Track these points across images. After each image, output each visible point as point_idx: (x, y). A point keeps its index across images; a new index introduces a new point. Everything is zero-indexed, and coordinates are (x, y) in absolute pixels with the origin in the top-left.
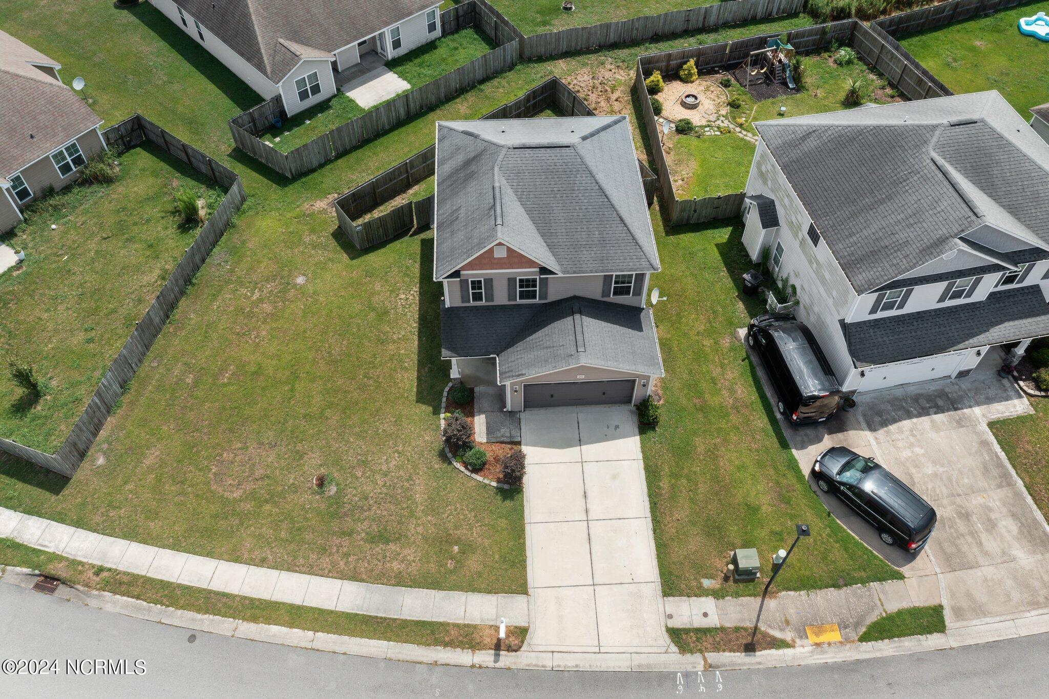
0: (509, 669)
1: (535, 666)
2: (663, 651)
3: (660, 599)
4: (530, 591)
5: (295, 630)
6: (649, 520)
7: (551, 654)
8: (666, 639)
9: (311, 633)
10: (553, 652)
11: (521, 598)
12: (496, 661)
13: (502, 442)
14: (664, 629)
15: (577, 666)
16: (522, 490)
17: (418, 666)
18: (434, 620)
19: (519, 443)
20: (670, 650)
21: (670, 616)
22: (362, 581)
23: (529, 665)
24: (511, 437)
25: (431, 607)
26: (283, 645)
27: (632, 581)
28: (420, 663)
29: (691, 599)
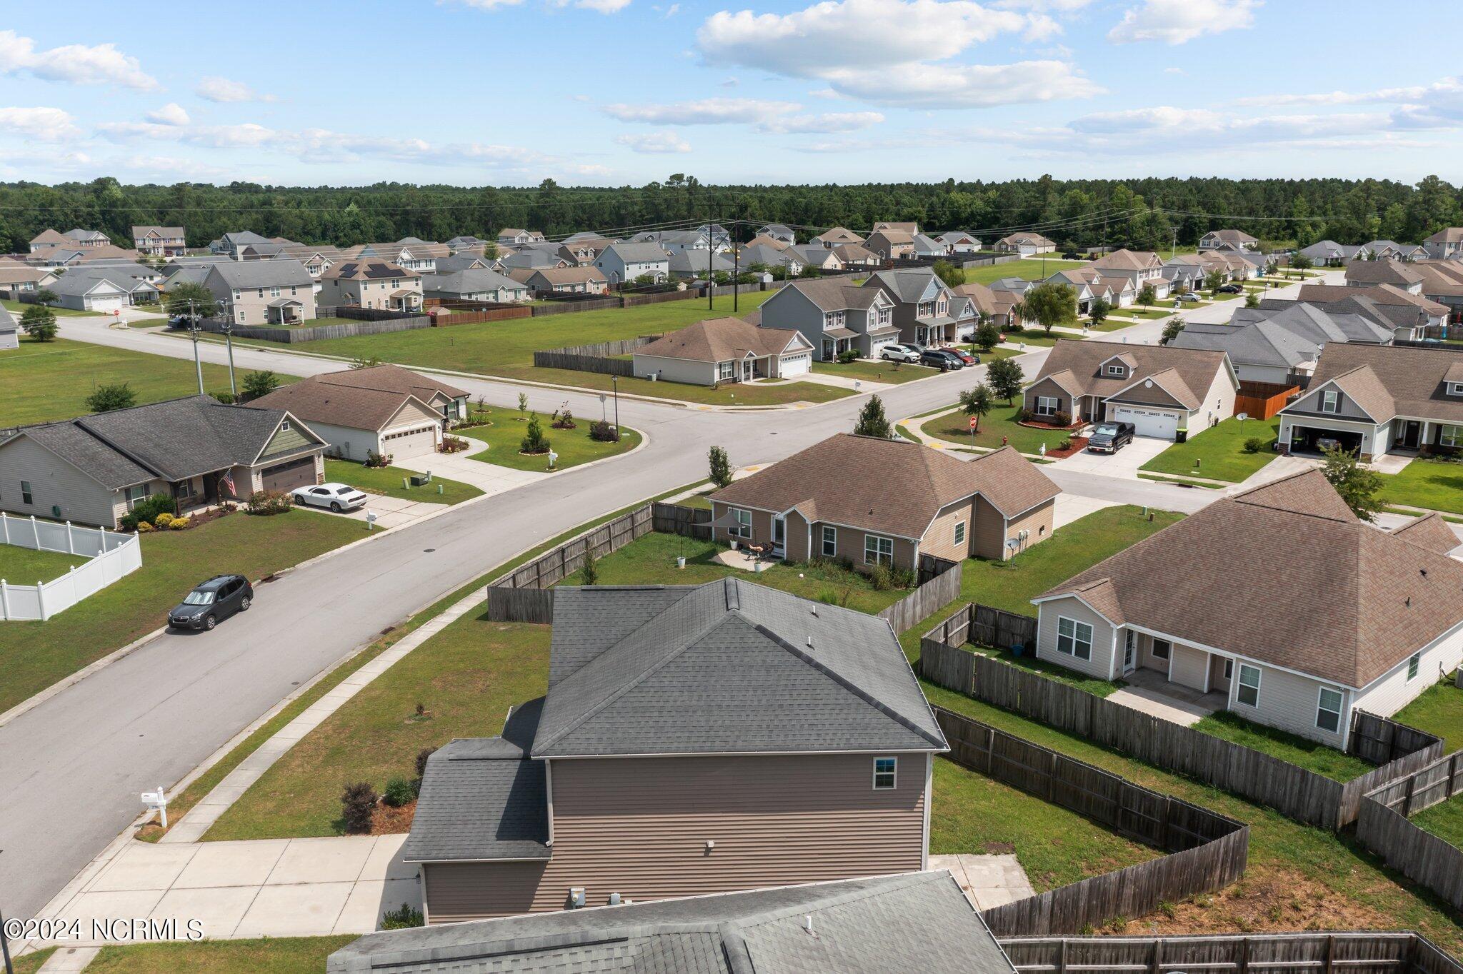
0: (120, 834)
3: (102, 943)
4: (199, 844)
5: (266, 722)
7: (108, 860)
8: (44, 946)
10: (111, 860)
11: (195, 837)
12: (137, 825)
14: (59, 945)
15: (78, 879)
16: (340, 835)
18: (216, 788)
21: (71, 952)
22: (293, 748)
23: (112, 846)
25: (232, 785)
26: (256, 719)
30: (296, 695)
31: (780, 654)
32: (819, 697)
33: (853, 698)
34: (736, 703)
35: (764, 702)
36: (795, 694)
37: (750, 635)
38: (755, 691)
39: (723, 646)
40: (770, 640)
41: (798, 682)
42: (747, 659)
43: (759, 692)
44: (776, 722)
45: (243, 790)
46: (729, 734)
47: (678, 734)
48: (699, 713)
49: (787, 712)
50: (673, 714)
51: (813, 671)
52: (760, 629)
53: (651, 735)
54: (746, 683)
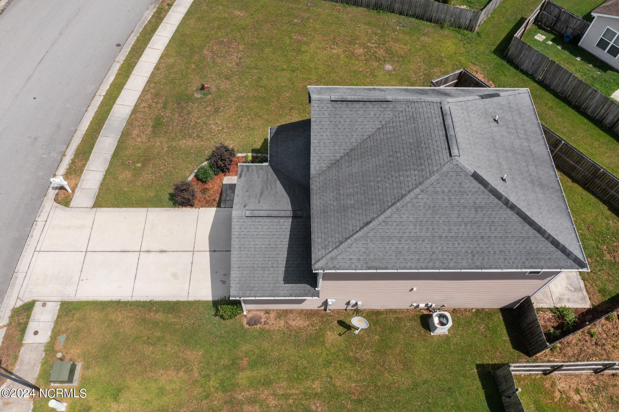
0: (45, 195)
1: (42, 211)
2: (19, 296)
3: (59, 299)
4: (95, 209)
5: (108, 87)
6: (129, 299)
7: (45, 220)
8: (27, 299)
9: (104, 94)
10: (46, 221)
11: (91, 203)
12: (53, 188)
13: (221, 194)
14: (36, 298)
15: (32, 236)
16: (176, 207)
17: (66, 146)
18: (92, 154)
19: (219, 206)
20: (19, 300)
21: (44, 305)
22: (131, 116)
23: (43, 207)
24: (225, 201)
25: (102, 152)
26: (102, 82)
27: (81, 279)
28: (67, 148)
29: (53, 323)
30: (122, 58)
31: (486, 197)
32: (509, 231)
33: (532, 232)
34: (453, 234)
35: (471, 234)
36: (493, 229)
37: (467, 181)
38: (466, 226)
39: (446, 190)
40: (480, 185)
41: (497, 219)
42: (462, 201)
43: (469, 226)
44: (478, 249)
45: (109, 157)
46: (445, 257)
47: (411, 257)
48: (426, 241)
49: (486, 242)
50: (409, 242)
51: (509, 212)
52: (476, 176)
53: (393, 257)
54: (460, 219)
